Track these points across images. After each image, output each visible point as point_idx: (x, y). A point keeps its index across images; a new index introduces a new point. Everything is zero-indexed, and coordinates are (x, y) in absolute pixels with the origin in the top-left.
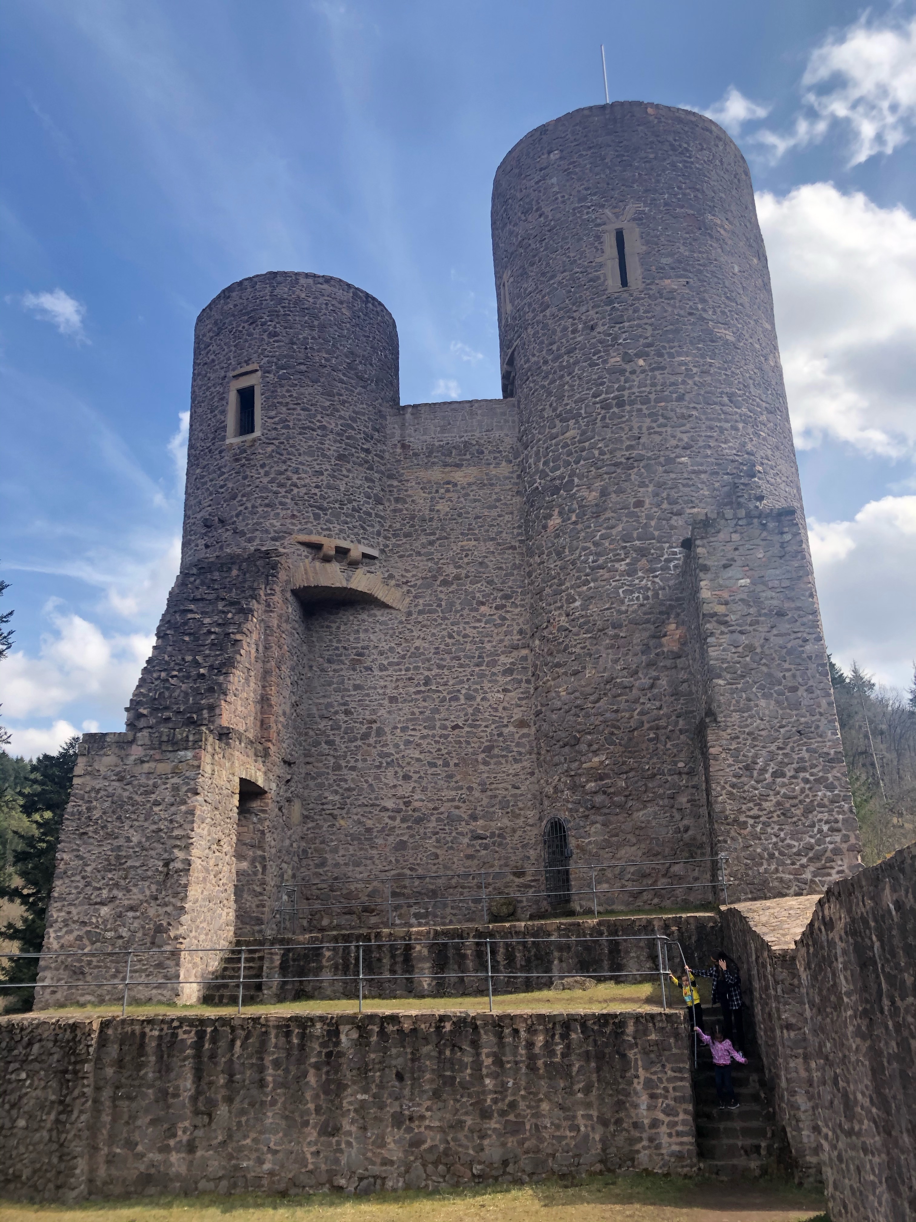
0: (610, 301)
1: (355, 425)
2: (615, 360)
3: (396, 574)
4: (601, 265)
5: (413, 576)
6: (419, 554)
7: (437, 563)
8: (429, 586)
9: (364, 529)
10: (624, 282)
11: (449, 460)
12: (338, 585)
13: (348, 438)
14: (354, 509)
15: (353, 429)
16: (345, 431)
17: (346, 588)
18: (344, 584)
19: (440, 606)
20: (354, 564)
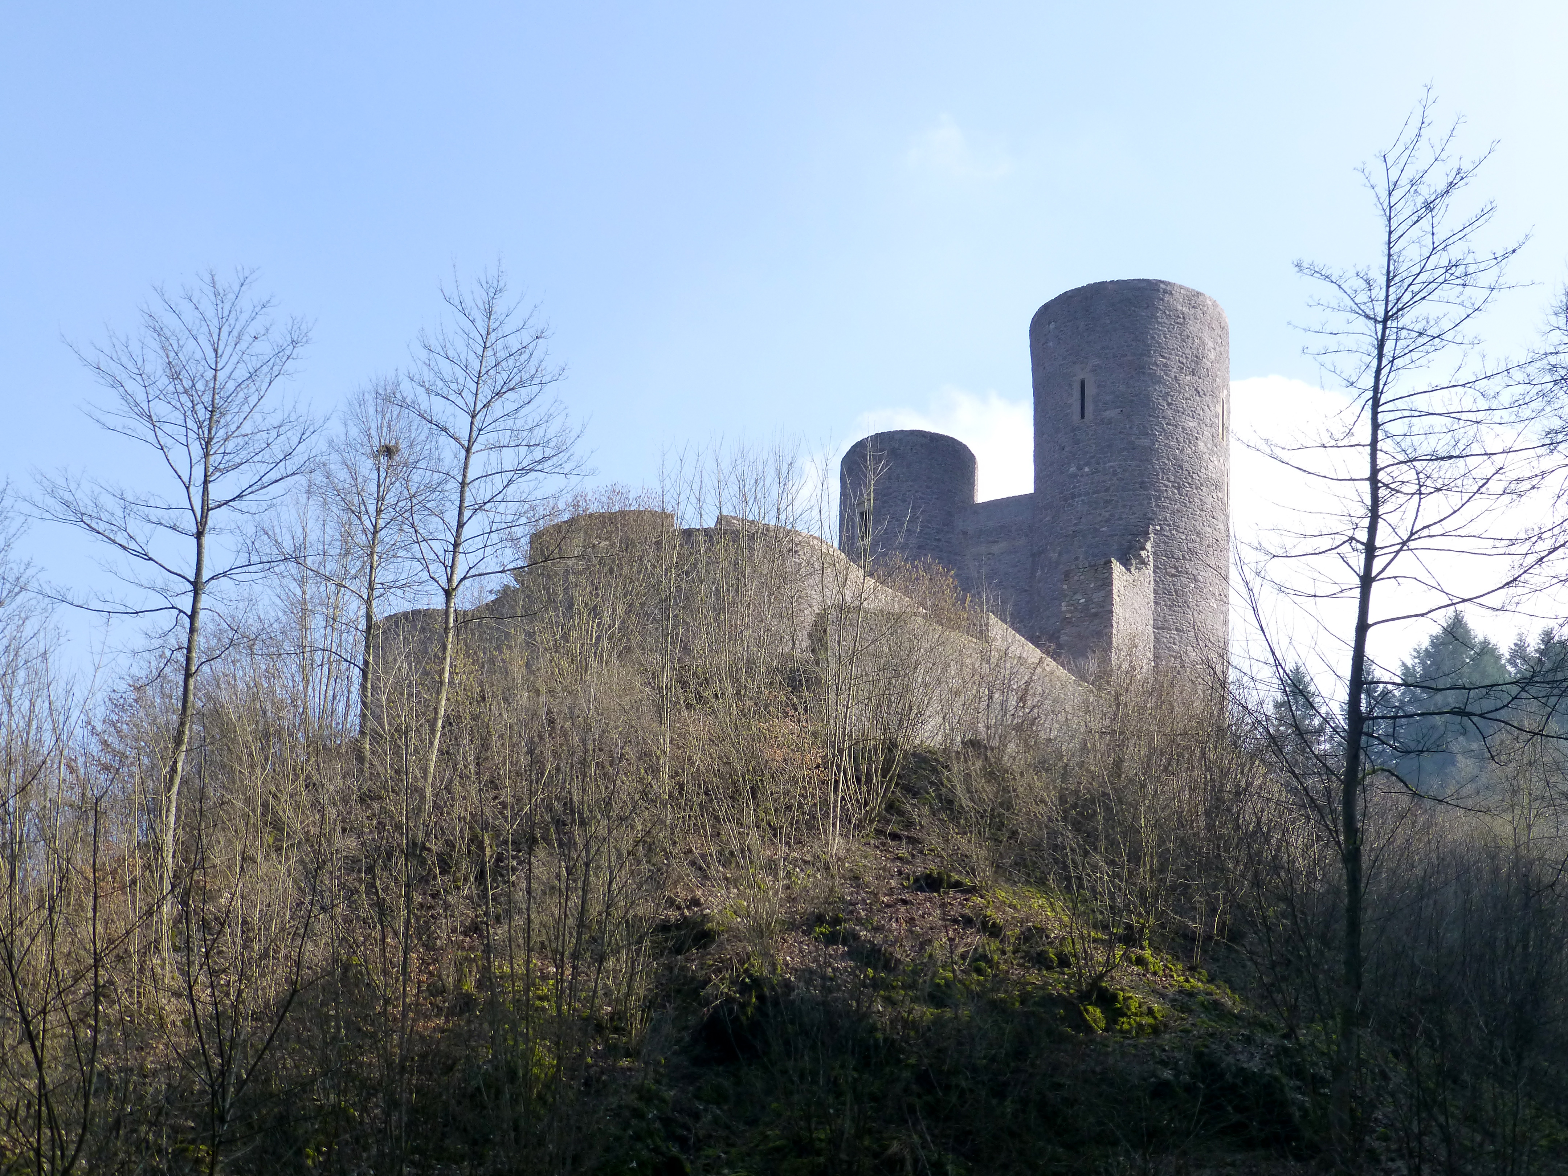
0: (1074, 430)
2: (1073, 469)
4: (1071, 405)
10: (1083, 416)
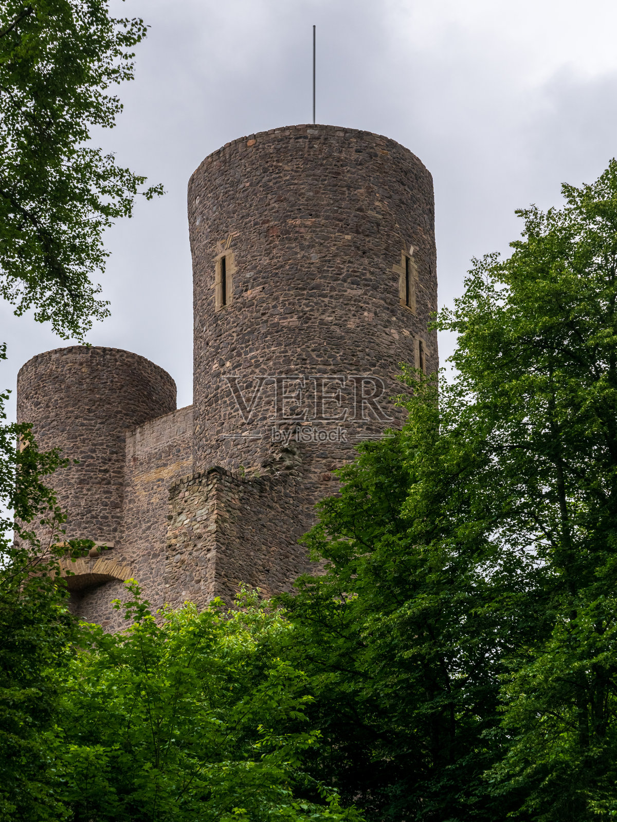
1: (94, 455)
2: (216, 366)
3: (127, 557)
4: (213, 291)
5: (138, 555)
6: (141, 538)
7: (150, 543)
8: (145, 561)
9: (100, 529)
10: (224, 301)
11: (160, 463)
12: (83, 573)
13: (88, 466)
14: (93, 517)
15: (92, 458)
16: (85, 462)
17: (89, 574)
18: (88, 571)
19: (151, 573)
20: (95, 556)
